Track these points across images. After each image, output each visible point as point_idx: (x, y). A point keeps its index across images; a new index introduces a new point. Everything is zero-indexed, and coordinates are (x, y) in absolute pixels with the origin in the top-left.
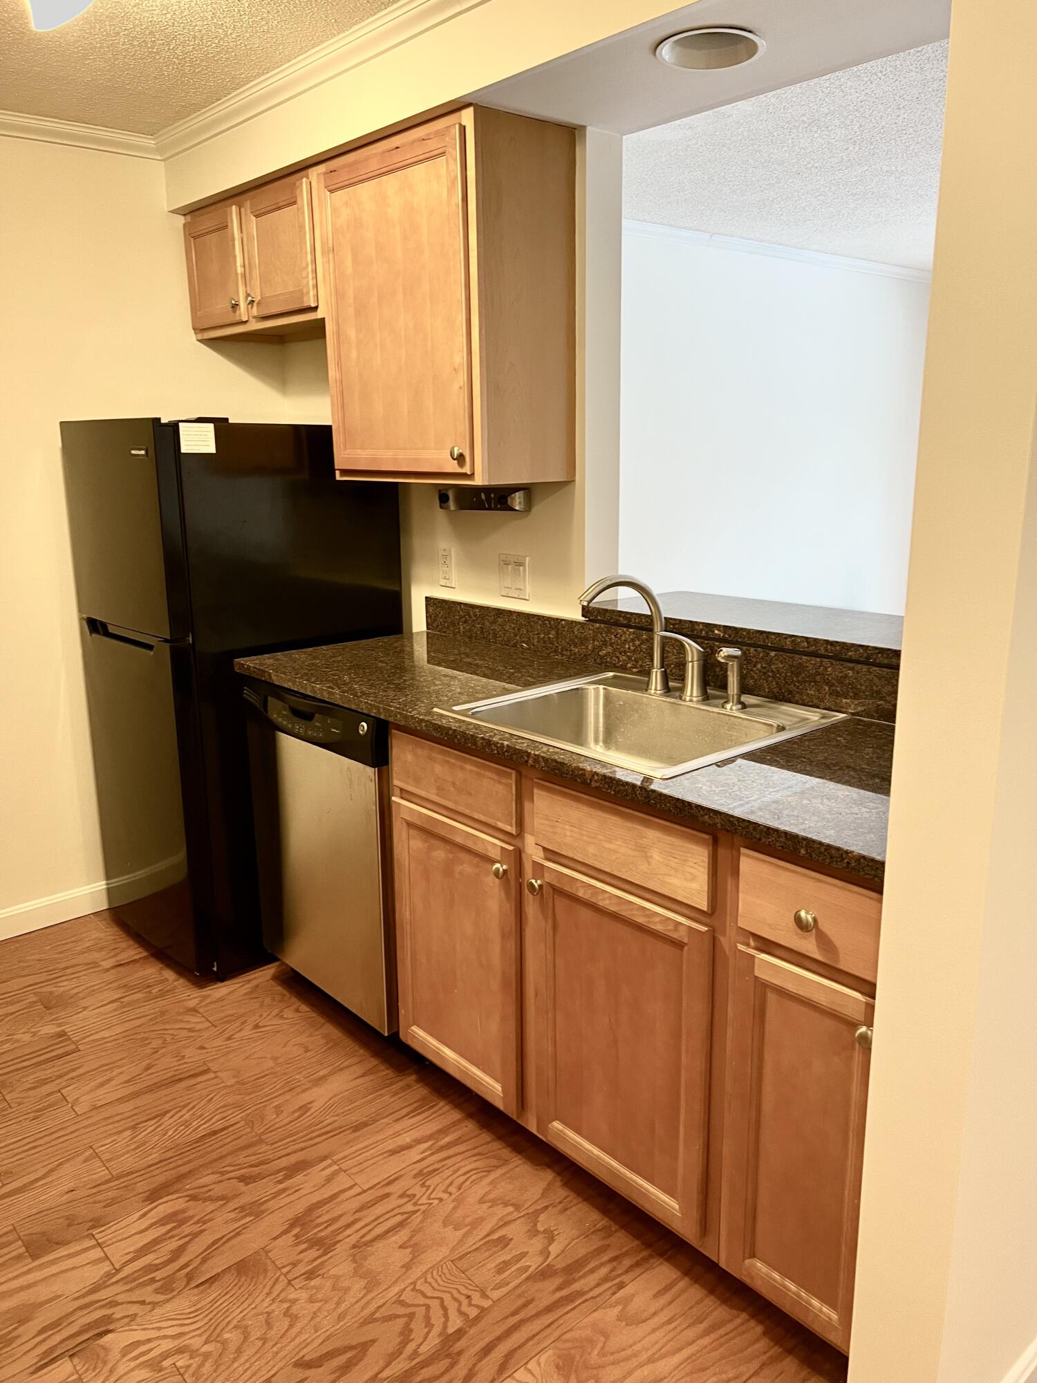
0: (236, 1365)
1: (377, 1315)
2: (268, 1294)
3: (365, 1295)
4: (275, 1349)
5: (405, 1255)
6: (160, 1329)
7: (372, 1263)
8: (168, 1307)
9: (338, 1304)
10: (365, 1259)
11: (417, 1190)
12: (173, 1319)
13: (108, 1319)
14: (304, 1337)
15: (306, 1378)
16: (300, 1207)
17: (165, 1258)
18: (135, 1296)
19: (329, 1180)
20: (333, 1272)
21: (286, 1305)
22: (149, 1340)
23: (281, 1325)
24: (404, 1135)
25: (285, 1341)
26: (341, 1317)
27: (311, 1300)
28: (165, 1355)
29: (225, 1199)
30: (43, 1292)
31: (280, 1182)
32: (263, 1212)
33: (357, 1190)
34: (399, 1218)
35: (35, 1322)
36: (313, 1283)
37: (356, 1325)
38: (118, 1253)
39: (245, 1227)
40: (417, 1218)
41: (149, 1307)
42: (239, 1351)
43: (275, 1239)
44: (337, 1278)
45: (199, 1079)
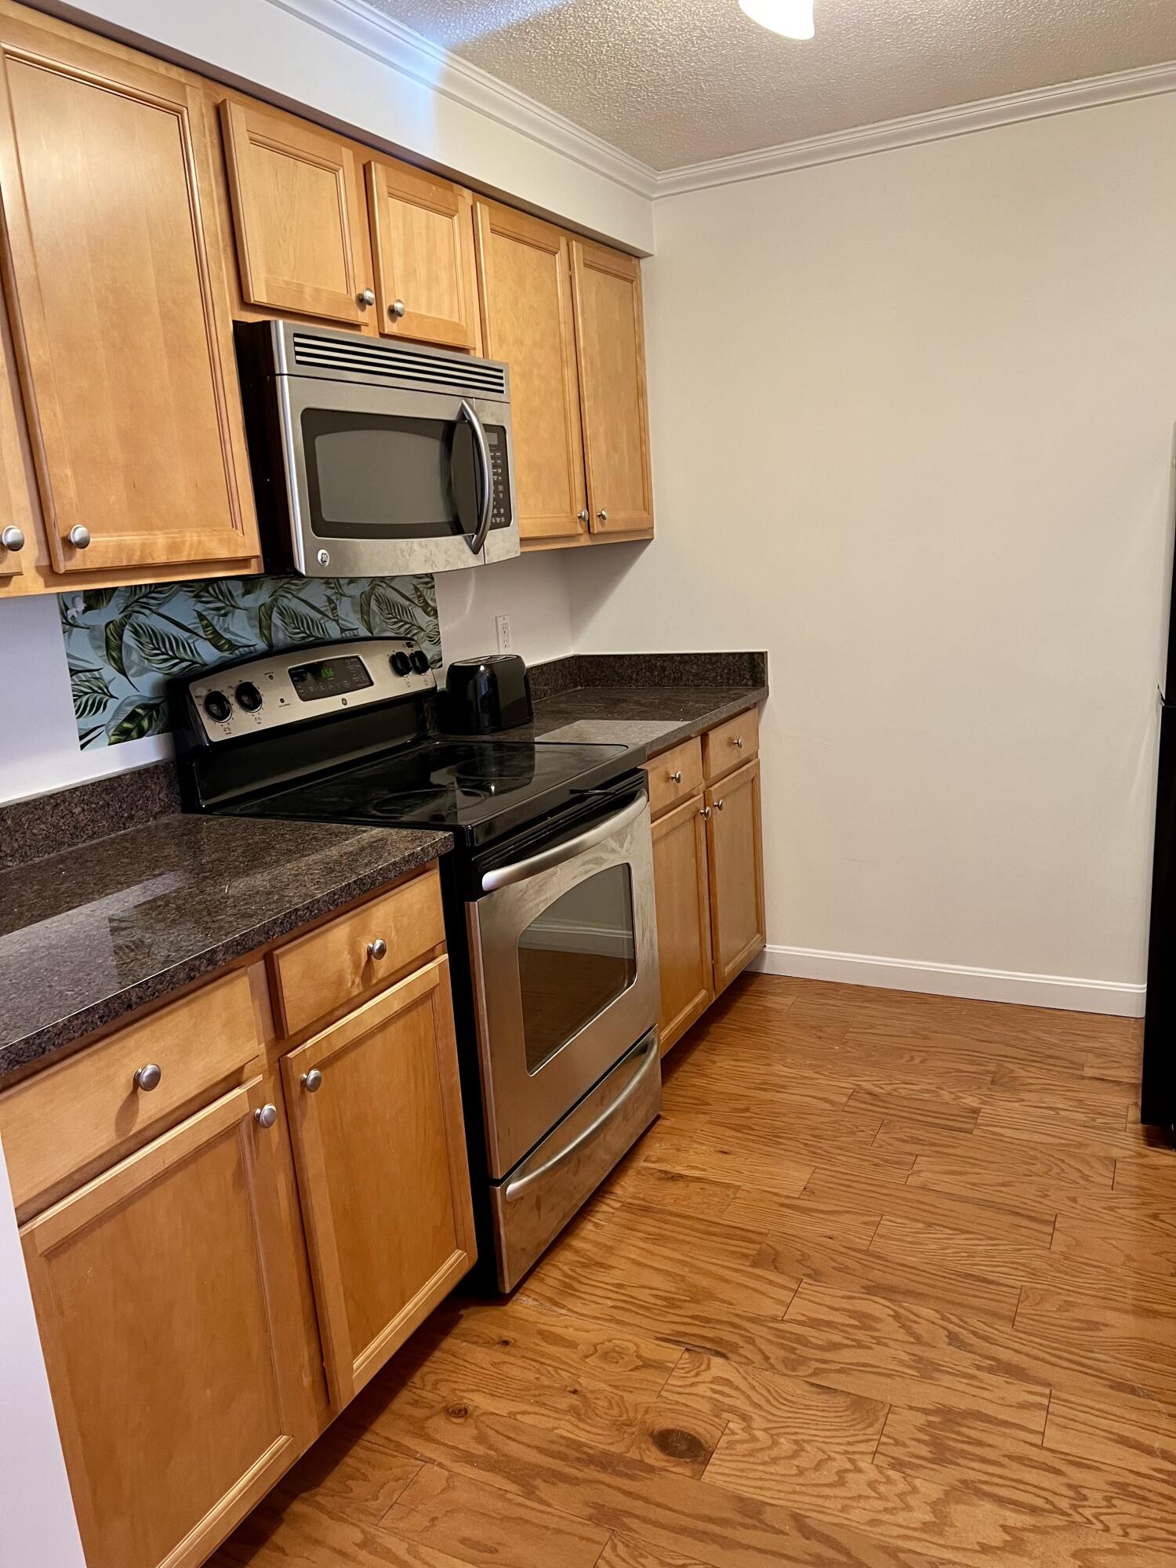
0: (761, 1468)
1: (902, 1556)
2: (849, 1443)
3: (914, 1529)
4: (798, 1488)
5: (997, 1538)
6: (754, 1388)
7: (959, 1513)
8: (778, 1379)
9: (886, 1510)
10: (958, 1502)
11: (1095, 1498)
12: (769, 1391)
13: (734, 1348)
14: (827, 1503)
15: (787, 1534)
16: (963, 1404)
17: (820, 1343)
18: (768, 1349)
19: (1022, 1406)
20: (917, 1482)
21: (849, 1466)
22: (737, 1388)
23: (828, 1475)
24: (1160, 1436)
25: (811, 1490)
26: (873, 1522)
27: (871, 1485)
28: (732, 1410)
29: (918, 1340)
30: (726, 1291)
31: (979, 1368)
32: (931, 1378)
33: (1037, 1440)
34: (1040, 1502)
35: (699, 1307)
36: (891, 1473)
37: (875, 1542)
38: (800, 1308)
39: (902, 1375)
40: (1056, 1520)
41: (766, 1366)
42: (775, 1461)
43: (911, 1408)
44: (915, 1490)
45: (1034, 1225)
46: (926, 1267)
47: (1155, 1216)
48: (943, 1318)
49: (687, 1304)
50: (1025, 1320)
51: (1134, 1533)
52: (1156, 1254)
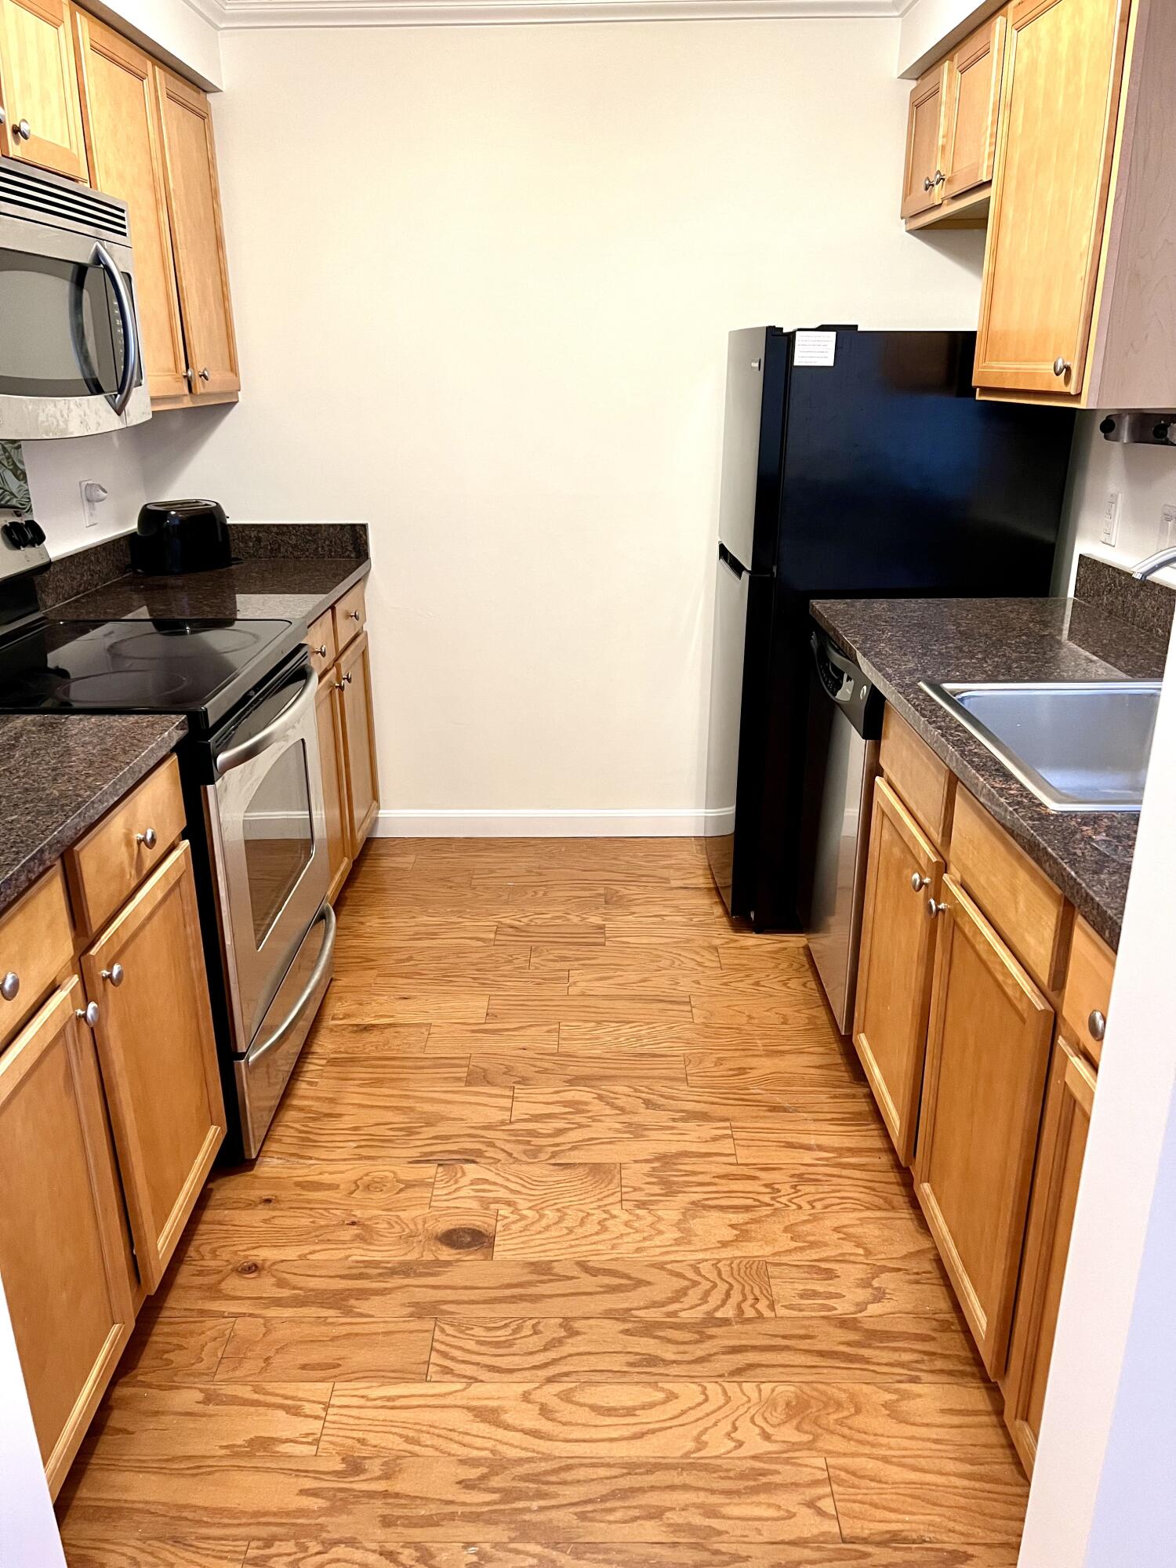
0: (538, 1237)
1: (669, 1266)
2: (599, 1200)
3: (670, 1245)
4: (573, 1243)
5: (729, 1234)
6: (508, 1180)
7: (696, 1225)
8: (525, 1168)
9: (645, 1239)
10: (694, 1219)
11: (786, 1189)
12: (521, 1179)
13: (480, 1153)
14: (600, 1247)
15: (578, 1278)
16: (674, 1148)
17: (549, 1132)
18: (508, 1147)
19: (715, 1139)
20: (660, 1213)
21: (605, 1216)
22: (495, 1184)
23: (592, 1227)
24: (813, 1136)
25: (584, 1241)
26: (638, 1250)
27: (627, 1224)
28: (497, 1201)
29: (623, 1110)
30: (455, 1111)
31: (674, 1120)
32: (643, 1136)
33: (732, 1160)
34: (750, 1202)
35: (437, 1129)
36: (638, 1212)
37: (646, 1263)
38: (521, 1110)
39: (621, 1140)
40: (765, 1211)
41: (512, 1160)
42: (547, 1228)
43: (636, 1162)
44: (660, 1219)
45: (676, 1007)
46: (608, 1056)
47: (757, 984)
48: (636, 1090)
49: (424, 1129)
50: (694, 1078)
51: (818, 1205)
52: (767, 1011)
